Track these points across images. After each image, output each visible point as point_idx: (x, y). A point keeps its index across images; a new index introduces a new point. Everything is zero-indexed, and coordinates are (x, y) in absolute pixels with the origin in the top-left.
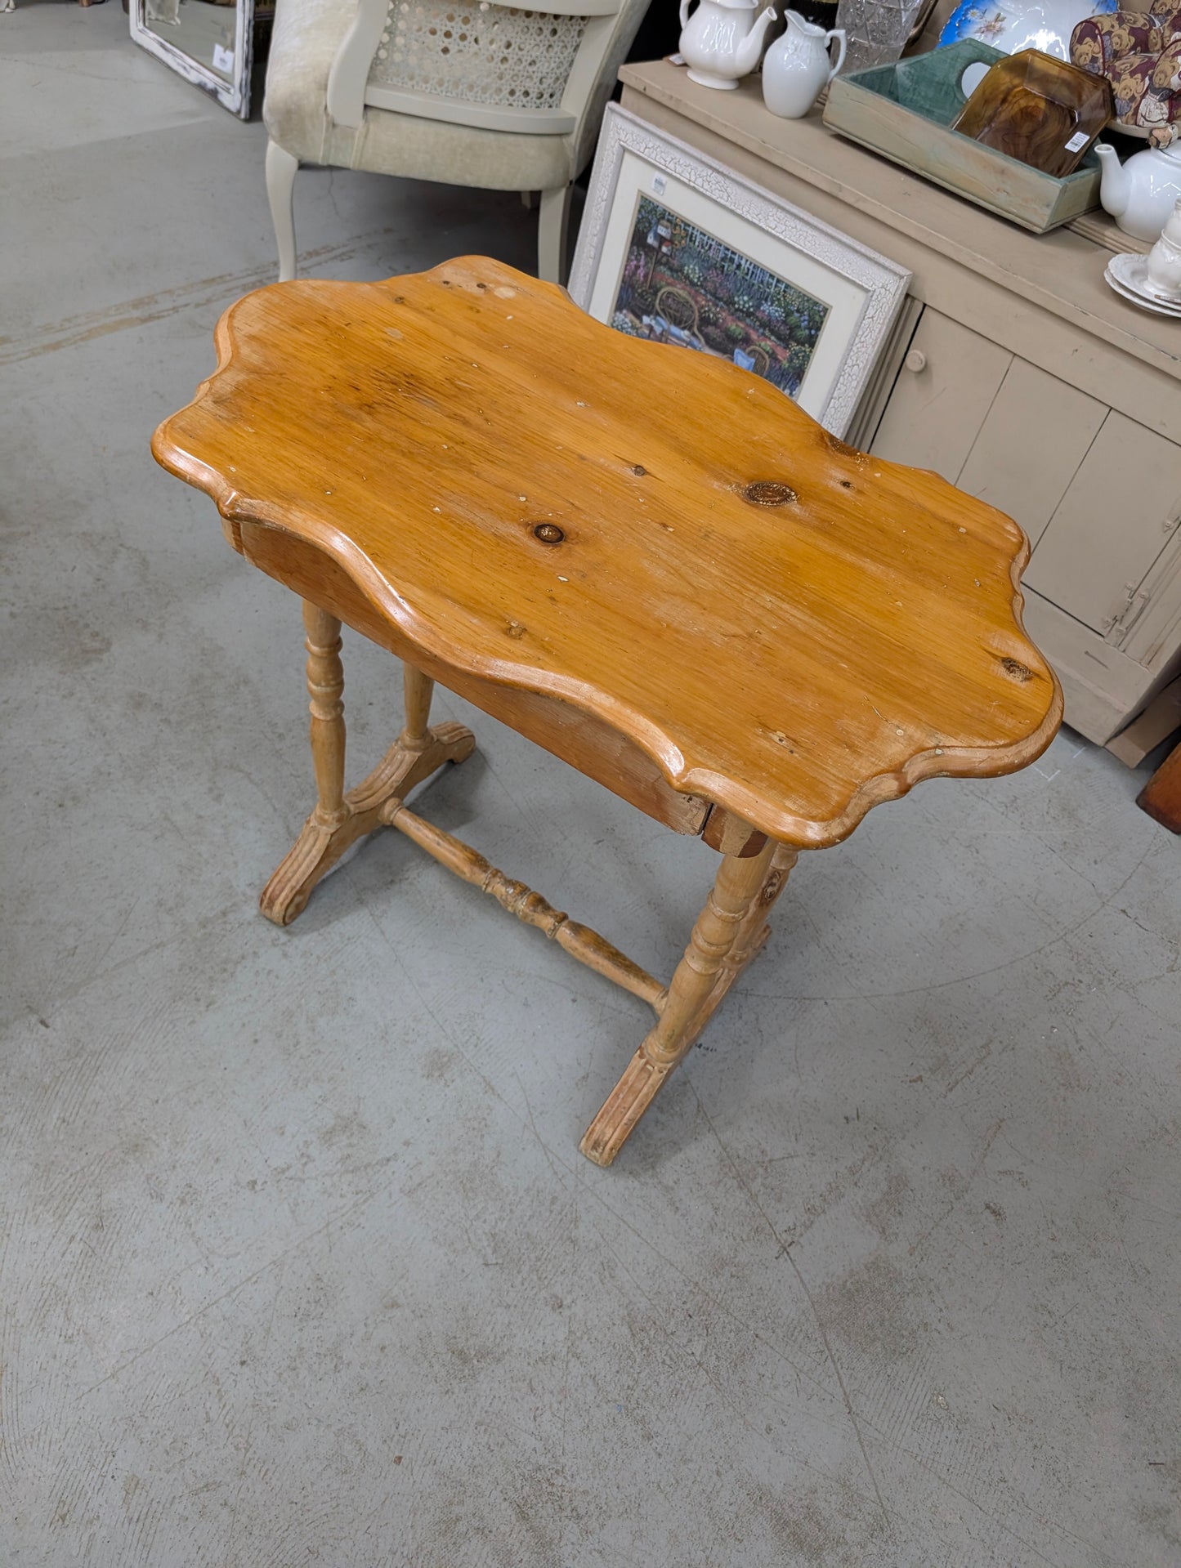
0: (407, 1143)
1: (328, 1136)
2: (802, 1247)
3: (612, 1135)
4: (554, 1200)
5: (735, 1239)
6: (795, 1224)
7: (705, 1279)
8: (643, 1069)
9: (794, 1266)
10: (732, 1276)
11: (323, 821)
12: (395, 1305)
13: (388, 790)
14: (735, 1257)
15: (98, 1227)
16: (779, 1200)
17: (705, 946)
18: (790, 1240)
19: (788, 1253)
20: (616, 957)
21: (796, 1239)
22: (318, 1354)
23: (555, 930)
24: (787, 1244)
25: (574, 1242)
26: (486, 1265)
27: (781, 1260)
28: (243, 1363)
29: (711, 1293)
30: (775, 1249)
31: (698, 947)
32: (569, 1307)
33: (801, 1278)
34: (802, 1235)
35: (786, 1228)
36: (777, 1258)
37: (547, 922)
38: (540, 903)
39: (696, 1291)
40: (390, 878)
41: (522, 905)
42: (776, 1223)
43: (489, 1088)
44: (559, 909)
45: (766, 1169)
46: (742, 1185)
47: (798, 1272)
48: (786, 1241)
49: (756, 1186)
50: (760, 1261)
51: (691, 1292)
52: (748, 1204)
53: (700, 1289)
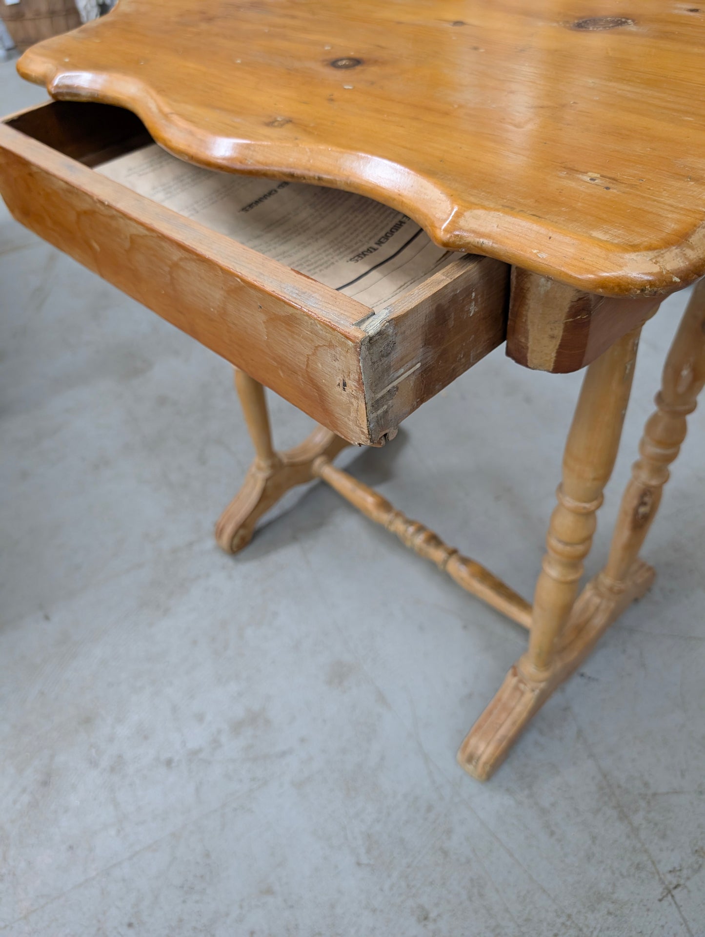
0: (303, 740)
1: (237, 727)
2: (689, 892)
3: (486, 750)
4: (430, 808)
5: (613, 873)
6: (681, 866)
7: (579, 912)
8: (516, 688)
9: (680, 912)
10: (609, 913)
11: (259, 469)
12: (269, 891)
13: (318, 449)
14: (613, 893)
15: (45, 783)
16: (664, 837)
17: (560, 547)
18: (675, 883)
19: (673, 896)
20: (500, 587)
21: (682, 882)
22: (195, 928)
23: (445, 562)
24: (672, 887)
25: (445, 853)
26: (359, 864)
27: (665, 903)
28: (130, 925)
29: (585, 930)
30: (659, 891)
31: (555, 551)
32: (435, 921)
33: (687, 926)
34: (688, 878)
35: (670, 869)
36: (660, 900)
37: (438, 555)
38: (434, 540)
39: (568, 923)
40: (319, 522)
41: (419, 540)
42: (659, 862)
43: (381, 698)
44: (450, 544)
45: (649, 802)
46: (623, 816)
47: (684, 919)
48: (670, 883)
49: (638, 819)
50: (642, 901)
51: (563, 924)
52: (628, 837)
53: (573, 922)
